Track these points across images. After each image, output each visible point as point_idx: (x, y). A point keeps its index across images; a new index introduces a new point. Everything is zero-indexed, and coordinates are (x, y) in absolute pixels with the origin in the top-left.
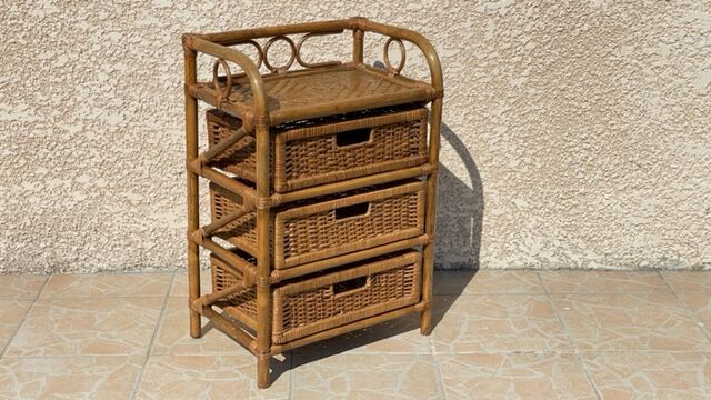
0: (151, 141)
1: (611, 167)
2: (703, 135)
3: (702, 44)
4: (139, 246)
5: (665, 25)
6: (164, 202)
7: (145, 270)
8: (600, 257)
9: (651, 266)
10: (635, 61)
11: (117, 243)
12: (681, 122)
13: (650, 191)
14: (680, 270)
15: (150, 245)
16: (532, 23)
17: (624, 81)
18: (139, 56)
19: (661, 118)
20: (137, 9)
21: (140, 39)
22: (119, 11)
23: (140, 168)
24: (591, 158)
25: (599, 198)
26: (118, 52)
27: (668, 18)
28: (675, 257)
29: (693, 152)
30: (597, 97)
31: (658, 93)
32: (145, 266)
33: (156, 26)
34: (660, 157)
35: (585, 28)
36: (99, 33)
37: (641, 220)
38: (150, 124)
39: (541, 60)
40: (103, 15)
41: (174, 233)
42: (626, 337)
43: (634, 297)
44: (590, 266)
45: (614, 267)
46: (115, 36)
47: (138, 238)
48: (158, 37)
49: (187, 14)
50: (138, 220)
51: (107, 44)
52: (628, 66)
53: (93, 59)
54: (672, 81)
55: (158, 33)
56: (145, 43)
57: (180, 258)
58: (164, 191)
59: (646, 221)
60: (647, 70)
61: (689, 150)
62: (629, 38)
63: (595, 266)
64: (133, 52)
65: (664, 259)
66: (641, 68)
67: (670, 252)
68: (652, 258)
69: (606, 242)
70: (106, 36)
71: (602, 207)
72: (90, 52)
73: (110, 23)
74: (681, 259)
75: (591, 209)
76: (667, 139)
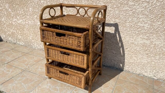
18: (122, 18)
20: (124, 5)
21: (123, 13)
22: (119, 5)
26: (117, 16)
36: (113, 11)
40: (115, 6)
46: (117, 12)
47: (114, 61)
48: (128, 13)
49: (138, 7)
50: (114, 57)
51: (115, 14)
53: (111, 17)
56: (124, 14)
64: (121, 17)
70: (115, 12)
72: (110, 16)
73: (116, 8)
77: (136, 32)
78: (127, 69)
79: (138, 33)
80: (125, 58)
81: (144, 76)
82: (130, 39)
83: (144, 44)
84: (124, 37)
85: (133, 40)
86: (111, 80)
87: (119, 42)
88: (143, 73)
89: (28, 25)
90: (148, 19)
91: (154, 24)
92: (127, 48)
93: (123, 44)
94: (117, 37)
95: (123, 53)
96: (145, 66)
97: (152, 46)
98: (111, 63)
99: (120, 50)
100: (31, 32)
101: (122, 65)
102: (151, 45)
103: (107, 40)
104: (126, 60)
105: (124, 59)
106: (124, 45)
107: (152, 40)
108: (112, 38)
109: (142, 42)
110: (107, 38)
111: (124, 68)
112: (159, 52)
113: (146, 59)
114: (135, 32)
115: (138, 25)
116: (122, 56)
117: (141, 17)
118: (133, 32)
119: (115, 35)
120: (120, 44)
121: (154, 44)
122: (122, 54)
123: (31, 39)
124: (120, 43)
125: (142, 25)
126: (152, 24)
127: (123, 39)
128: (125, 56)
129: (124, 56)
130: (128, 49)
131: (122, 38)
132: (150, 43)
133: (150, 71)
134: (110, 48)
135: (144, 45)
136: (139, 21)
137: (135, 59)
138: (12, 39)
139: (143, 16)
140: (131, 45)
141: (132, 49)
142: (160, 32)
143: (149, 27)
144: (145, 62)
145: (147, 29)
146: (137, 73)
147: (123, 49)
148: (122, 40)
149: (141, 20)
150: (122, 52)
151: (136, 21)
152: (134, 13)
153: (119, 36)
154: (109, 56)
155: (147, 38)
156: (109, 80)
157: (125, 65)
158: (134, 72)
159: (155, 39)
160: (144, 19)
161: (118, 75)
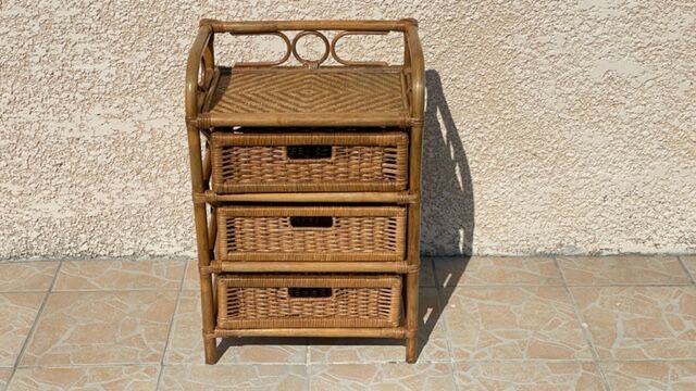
0: (26, 133)
1: (506, 156)
2: (601, 124)
3: (598, 31)
4: (23, 235)
5: (560, 13)
6: (46, 193)
7: (31, 259)
8: (496, 244)
9: (548, 252)
10: (528, 50)
12: (578, 111)
13: (546, 180)
14: (577, 256)
15: (35, 234)
16: (420, 12)
17: (517, 70)
18: (8, 47)
19: (556, 108)
21: (8, 29)
23: (18, 160)
24: (485, 148)
25: (494, 187)
27: (563, 6)
28: (572, 243)
29: (590, 140)
30: (490, 87)
31: (553, 82)
32: (32, 255)
33: (23, 16)
34: (555, 146)
35: (476, 16)
37: (537, 208)
38: (25, 115)
39: (430, 49)
41: (58, 222)
42: (506, 342)
43: (524, 290)
44: (485, 253)
45: (511, 254)
47: (22, 228)
48: (27, 27)
50: (20, 211)
52: (522, 55)
54: (567, 70)
55: (26, 23)
56: (13, 33)
57: (67, 246)
58: (44, 182)
59: (541, 209)
60: (542, 59)
61: (586, 139)
62: (522, 26)
63: (491, 253)
65: (561, 245)
66: (535, 57)
67: (567, 239)
68: (548, 244)
69: (502, 230)
71: (497, 195)
74: (578, 245)
75: (485, 197)
76: (562, 128)
77: (77, 95)
78: (85, 247)
79: (81, 98)
81: (152, 256)
82: (61, 125)
83: (115, 137)
84: (37, 119)
85: (75, 129)
88: (147, 249)
90: (103, 45)
91: (127, 61)
92: (59, 162)
96: (145, 220)
97: (145, 138)
102: (141, 135)
106: (46, 155)
107: (137, 117)
109: (106, 130)
111: (73, 244)
112: (174, 156)
113: (139, 193)
114: (71, 97)
115: (75, 68)
117: (75, 38)
118: (64, 95)
121: (147, 129)
125: (88, 68)
126: (121, 61)
130: (67, 166)
132: (136, 128)
133: (166, 232)
135: (117, 140)
136: (72, 54)
137: (103, 197)
139: (81, 36)
140: (72, 146)
141: (82, 164)
142: (153, 85)
143: (113, 71)
144: (138, 201)
145: (108, 79)
146: (126, 253)
149: (80, 49)
151: (64, 55)
152: (46, 25)
155: (119, 112)
158: (115, 254)
159: (145, 114)
160: (88, 45)
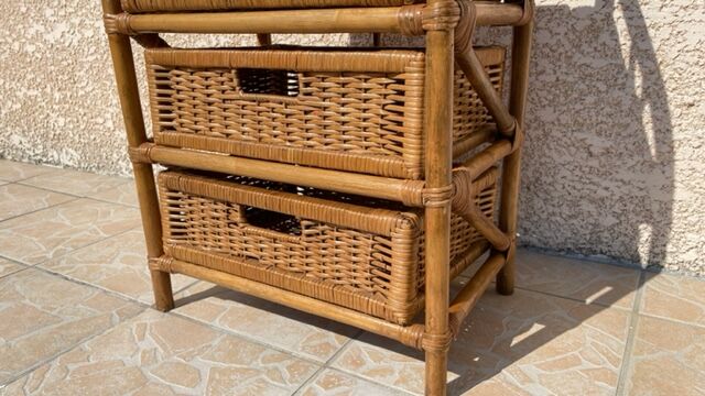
11: (557, 210)
32: (595, 252)
47: (592, 208)
50: (596, 179)
78: (691, 255)
80: (678, 178)
84: (671, 19)
86: (584, 323)
87: (633, 69)
89: (92, 50)
92: (690, 100)
93: (660, 77)
94: (614, 33)
95: (657, 140)
98: (574, 221)
99: (639, 120)
100: (109, 83)
101: (650, 228)
103: (544, 63)
104: (680, 194)
105: (669, 188)
106: (670, 85)
108: (578, 47)
110: (547, 50)
111: (669, 248)
116: (652, 166)
119: (598, 17)
120: (638, 82)
122: (653, 151)
123: (110, 124)
124: (637, 73)
127: (657, 38)
128: (679, 165)
129: (671, 161)
131: (651, 32)
134: (565, 119)
138: (23, 140)
147: (659, 114)
148: (656, 46)
150: (650, 134)
153: (629, 19)
154: (559, 177)
156: (574, 325)
157: (677, 225)
161: (633, 295)
